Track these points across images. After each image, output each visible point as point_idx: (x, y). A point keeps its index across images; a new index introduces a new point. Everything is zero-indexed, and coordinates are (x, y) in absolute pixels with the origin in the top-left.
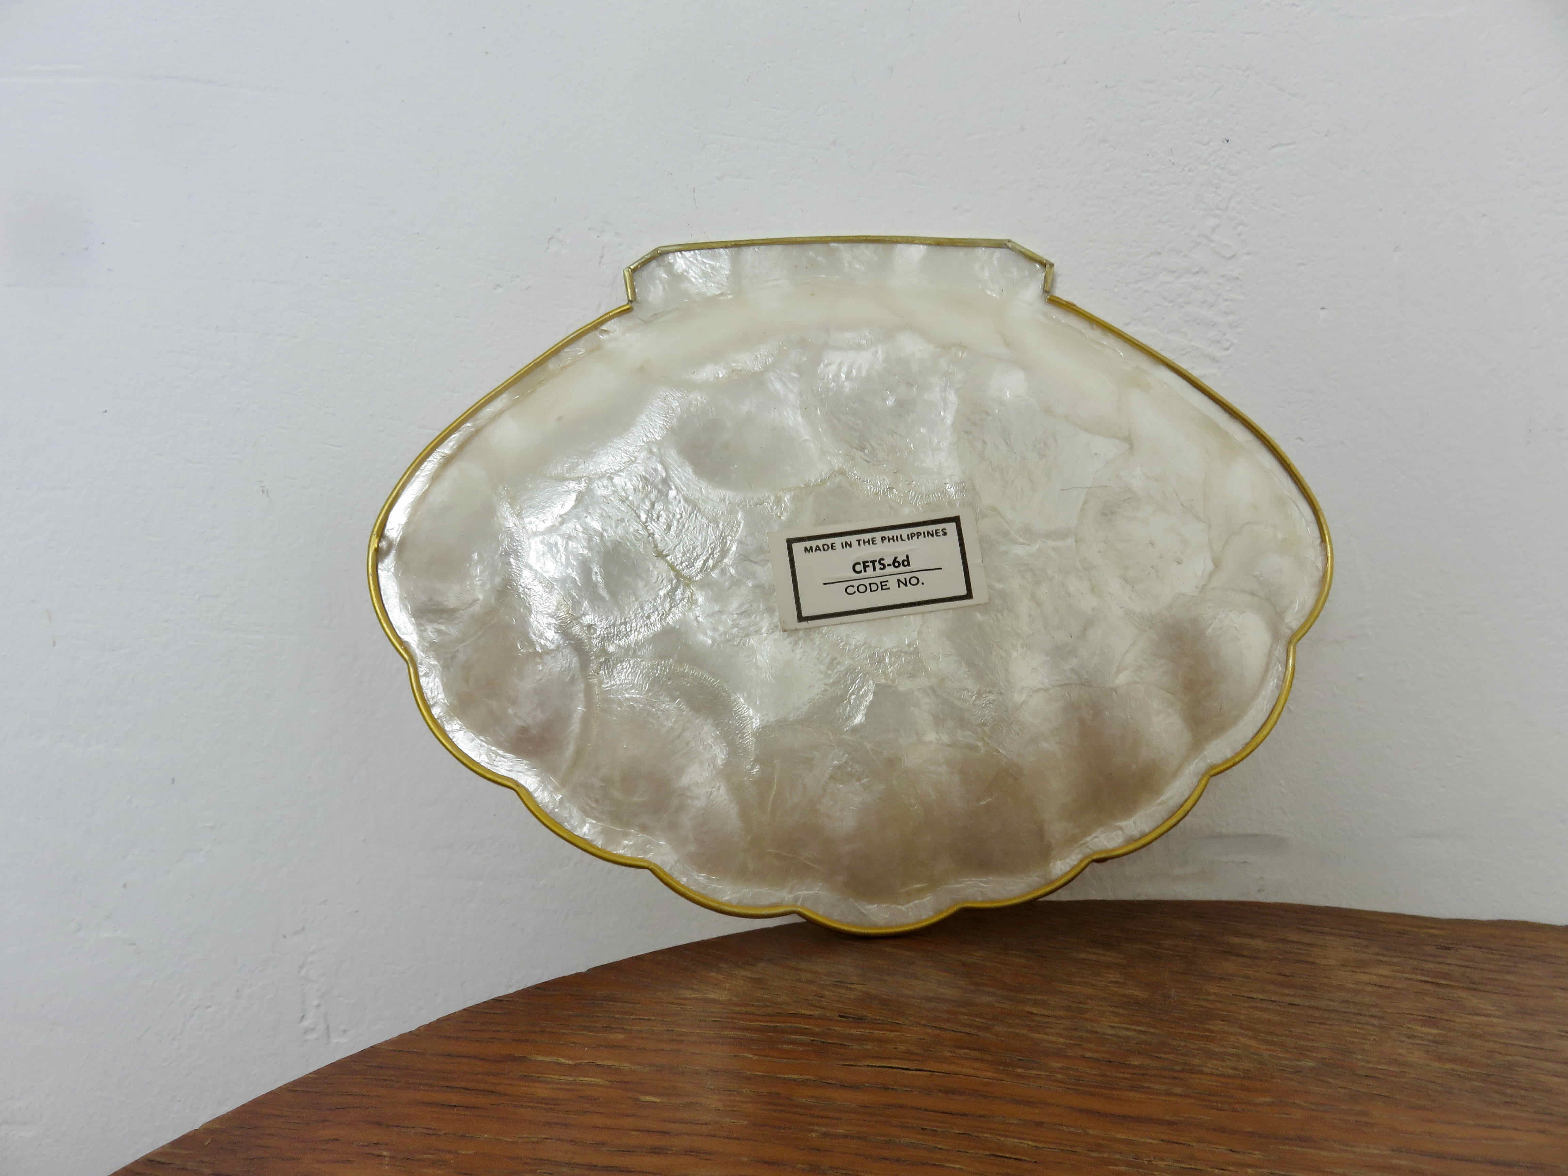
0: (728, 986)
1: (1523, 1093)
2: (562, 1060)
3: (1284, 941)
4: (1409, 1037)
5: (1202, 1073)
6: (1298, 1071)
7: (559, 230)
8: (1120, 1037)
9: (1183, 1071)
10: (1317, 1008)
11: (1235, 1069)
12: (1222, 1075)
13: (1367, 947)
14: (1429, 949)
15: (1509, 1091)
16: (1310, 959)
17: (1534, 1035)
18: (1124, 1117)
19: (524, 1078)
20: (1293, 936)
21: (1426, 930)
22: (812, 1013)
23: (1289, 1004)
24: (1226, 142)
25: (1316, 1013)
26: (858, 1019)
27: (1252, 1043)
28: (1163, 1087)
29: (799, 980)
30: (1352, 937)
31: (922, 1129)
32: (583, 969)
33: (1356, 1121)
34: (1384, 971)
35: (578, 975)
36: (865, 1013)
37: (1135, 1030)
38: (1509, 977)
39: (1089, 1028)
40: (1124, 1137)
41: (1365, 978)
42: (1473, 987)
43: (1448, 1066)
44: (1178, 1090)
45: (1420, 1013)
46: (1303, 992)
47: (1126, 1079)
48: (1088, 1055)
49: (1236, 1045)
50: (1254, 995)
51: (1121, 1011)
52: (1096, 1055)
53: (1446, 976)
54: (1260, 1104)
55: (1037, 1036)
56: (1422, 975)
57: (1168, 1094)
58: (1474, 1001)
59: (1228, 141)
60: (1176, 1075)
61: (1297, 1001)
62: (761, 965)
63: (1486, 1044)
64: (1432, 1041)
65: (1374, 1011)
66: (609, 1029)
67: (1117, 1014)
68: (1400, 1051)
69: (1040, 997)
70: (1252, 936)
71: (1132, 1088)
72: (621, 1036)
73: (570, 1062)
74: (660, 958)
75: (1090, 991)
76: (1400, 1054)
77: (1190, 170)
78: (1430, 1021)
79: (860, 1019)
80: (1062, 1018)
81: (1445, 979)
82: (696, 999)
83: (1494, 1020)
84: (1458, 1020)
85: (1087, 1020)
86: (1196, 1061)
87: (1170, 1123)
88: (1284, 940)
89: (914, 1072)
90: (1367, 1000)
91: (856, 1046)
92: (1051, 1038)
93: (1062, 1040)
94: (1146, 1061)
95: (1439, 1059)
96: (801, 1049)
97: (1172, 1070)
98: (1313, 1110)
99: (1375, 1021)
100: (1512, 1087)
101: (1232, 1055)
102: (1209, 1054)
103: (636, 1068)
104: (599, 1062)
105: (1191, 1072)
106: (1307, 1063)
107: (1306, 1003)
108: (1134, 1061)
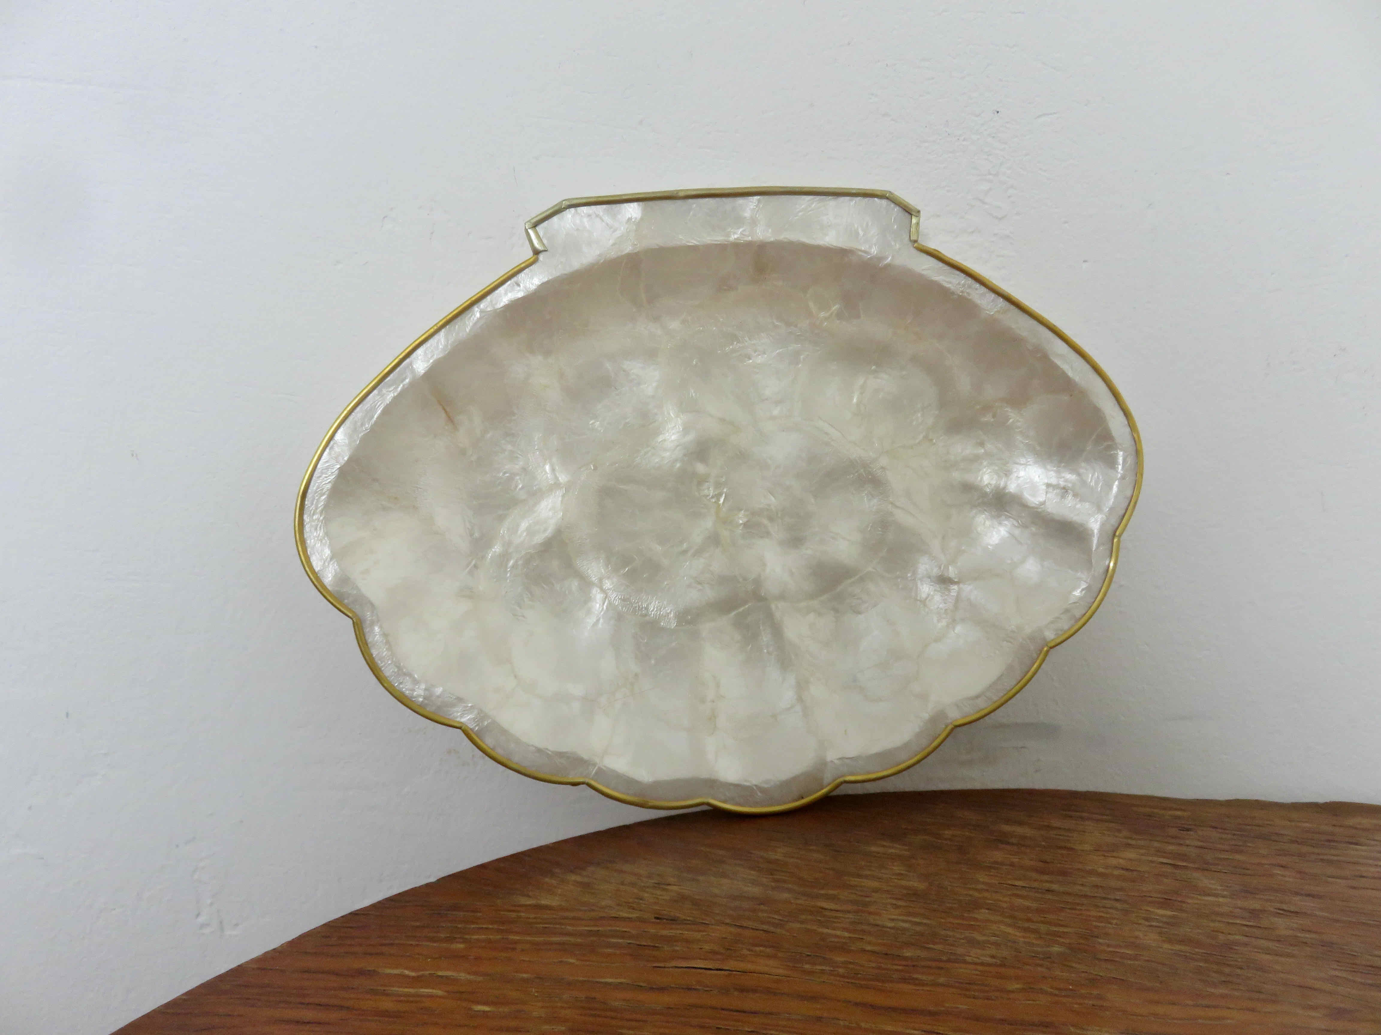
0: (559, 891)
1: (1239, 971)
2: (407, 972)
3: (1049, 827)
4: (1147, 919)
5: (965, 962)
6: (1048, 956)
7: (392, 209)
8: (898, 929)
9: (949, 961)
10: (1069, 894)
11: (993, 957)
12: (982, 964)
13: (1119, 831)
14: (1173, 831)
15: (1227, 970)
16: (1069, 845)
17: (1254, 913)
18: (894, 1009)
19: (374, 992)
20: (1056, 823)
21: (1170, 812)
22: (630, 916)
23: (1047, 890)
24: (996, 113)
25: (1070, 899)
26: (671, 920)
27: (1012, 931)
28: (931, 978)
29: (622, 884)
30: (1106, 821)
31: (717, 1028)
32: (433, 879)
33: (1093, 1005)
34: (1131, 854)
35: (428, 885)
36: (678, 915)
37: (910, 922)
38: (1238, 857)
39: (872, 921)
41: (1114, 862)
42: (1205, 868)
43: (1177, 947)
44: (942, 980)
45: (1159, 896)
46: (1060, 878)
47: (899, 971)
48: (867, 948)
49: (998, 933)
50: (1017, 883)
51: (900, 903)
52: (876, 948)
53: (1183, 857)
54: (1013, 992)
55: (825, 931)
56: (1164, 857)
57: (935, 984)
58: (1205, 881)
59: (998, 112)
60: (942, 965)
61: (1055, 887)
62: (591, 869)
63: (1212, 924)
64: (1166, 923)
65: (1118, 895)
66: (450, 940)
67: (896, 906)
68: (1137, 933)
69: (831, 892)
70: (1021, 823)
71: (904, 980)
72: (462, 946)
73: (413, 974)
74: (502, 865)
75: (875, 884)
76: (1137, 937)
77: (964, 140)
78: (1166, 903)
79: (673, 920)
80: (849, 912)
81: (1183, 860)
82: (530, 905)
83: (1221, 900)
84: (1190, 901)
85: (870, 913)
86: (960, 951)
87: (931, 1014)
88: (1048, 826)
89: (716, 972)
90: (1113, 883)
91: (666, 948)
92: (838, 933)
93: (846, 934)
94: (919, 953)
95: (1170, 941)
96: (618, 952)
97: (941, 961)
98: (1056, 995)
99: (1118, 905)
100: (1228, 965)
101: (993, 944)
102: (972, 943)
103: (471, 977)
104: (440, 973)
105: (956, 961)
106: (1056, 949)
107: (1062, 889)
108: (908, 953)
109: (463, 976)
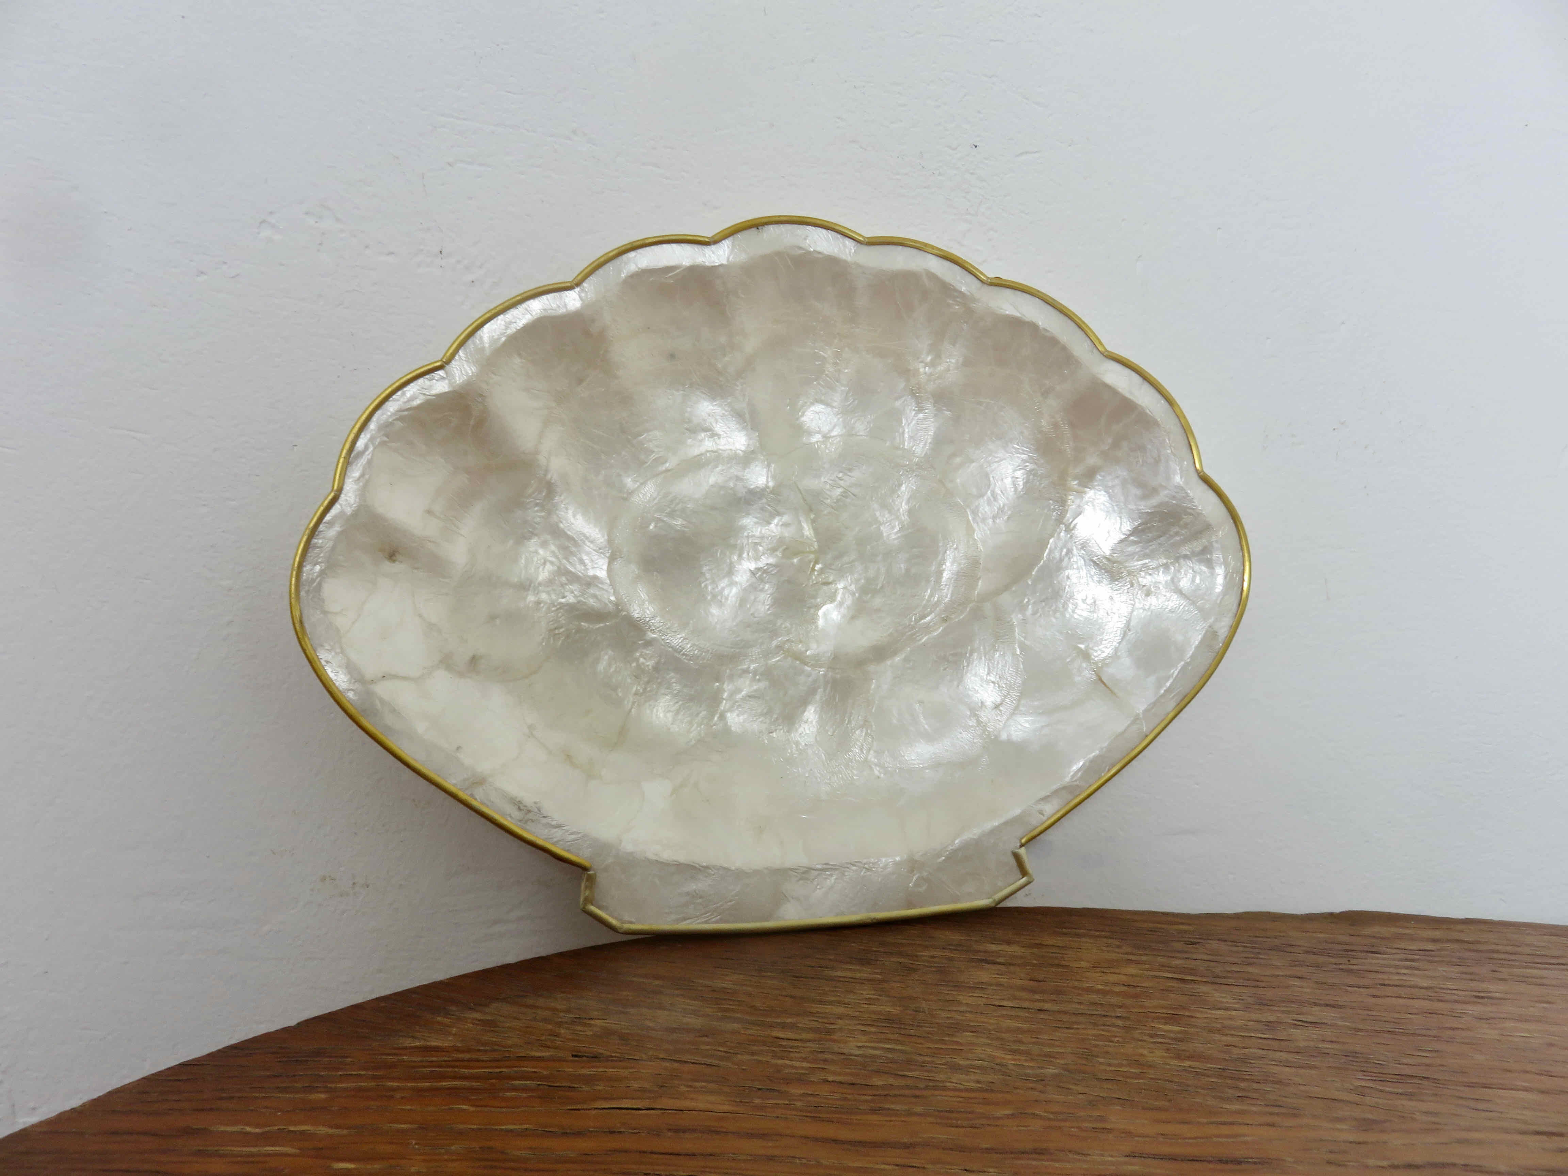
0: (454, 1030)
1: (1255, 1086)
2: (248, 1129)
3: (1040, 946)
4: (1151, 1036)
5: (945, 1089)
6: (1041, 1080)
7: (271, 213)
8: (866, 1057)
9: (927, 1087)
10: (1065, 1013)
11: (978, 1082)
12: (966, 1090)
13: (1119, 947)
14: (1178, 946)
15: (1243, 1085)
16: (1064, 963)
17: (1270, 1025)
18: (860, 1143)
19: (200, 1153)
20: (1050, 941)
21: (1176, 927)
22: (543, 1054)
23: (1039, 1010)
24: (974, 147)
25: (1065, 1018)
26: (592, 1057)
27: (999, 1054)
28: (905, 1108)
29: (535, 1019)
30: (1106, 937)
31: (645, 1174)
32: (293, 1023)
33: (1093, 1128)
34: (1132, 970)
35: (286, 1030)
36: (602, 1051)
37: (883, 1048)
38: (1250, 969)
39: (836, 1049)
40: (856, 1165)
41: (1114, 978)
42: (1216, 981)
43: (1187, 1063)
44: (919, 1109)
45: (1164, 1011)
46: (1053, 997)
47: (866, 1101)
48: (830, 1078)
49: (983, 1056)
50: (1005, 1003)
51: (870, 1029)
52: (839, 1078)
53: (1192, 971)
54: (998, 1118)
55: (780, 1062)
56: (1168, 972)
57: (910, 1114)
58: (1217, 995)
59: (976, 147)
60: (918, 1093)
61: (1047, 1006)
62: (494, 1005)
63: (1224, 1038)
64: (1173, 1039)
65: (1119, 1012)
66: (310, 1089)
67: (864, 1033)
68: (1141, 1051)
69: (789, 1020)
70: (1009, 943)
71: (873, 1111)
72: (323, 1096)
73: (257, 1130)
74: (383, 1004)
75: (841, 1010)
76: (1141, 1055)
77: (940, 174)
78: (1173, 1018)
79: (596, 1057)
80: (810, 1041)
81: (1191, 974)
82: (416, 1047)
83: (1233, 1013)
84: (1199, 1015)
85: (834, 1041)
86: (941, 1077)
87: (907, 1146)
88: (1040, 944)
89: (646, 1112)
90: (1114, 1000)
91: (585, 1088)
92: (794, 1063)
93: (805, 1065)
94: (891, 1081)
95: (1178, 1057)
96: (525, 1095)
97: (916, 1088)
98: (1049, 1119)
99: (1120, 1023)
100: (1244, 1080)
101: (978, 1068)
102: (955, 1068)
103: (331, 1131)
104: (292, 1128)
105: (935, 1088)
106: (1051, 1071)
107: (1056, 1008)
108: (877, 1081)
109: (323, 1130)
